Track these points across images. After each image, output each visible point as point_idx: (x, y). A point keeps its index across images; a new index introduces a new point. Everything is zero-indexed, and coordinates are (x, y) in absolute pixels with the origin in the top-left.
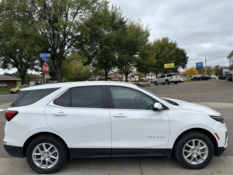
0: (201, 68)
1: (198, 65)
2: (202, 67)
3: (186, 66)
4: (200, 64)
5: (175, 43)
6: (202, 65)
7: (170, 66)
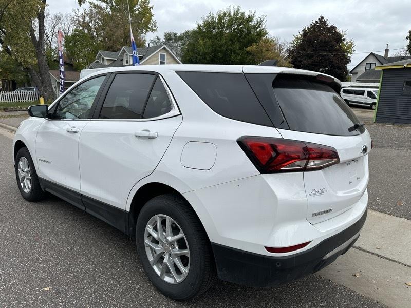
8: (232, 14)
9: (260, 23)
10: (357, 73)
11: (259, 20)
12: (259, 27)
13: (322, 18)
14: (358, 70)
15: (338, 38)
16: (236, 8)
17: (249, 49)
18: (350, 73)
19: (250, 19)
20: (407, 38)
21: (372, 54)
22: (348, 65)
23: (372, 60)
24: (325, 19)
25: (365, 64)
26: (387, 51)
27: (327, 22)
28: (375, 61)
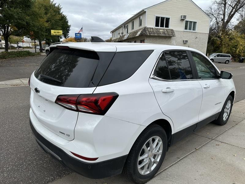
0: (80, 40)
1: (77, 36)
2: (81, 38)
3: (68, 35)
4: (79, 35)
5: (59, 6)
6: (81, 36)
7: (58, 33)
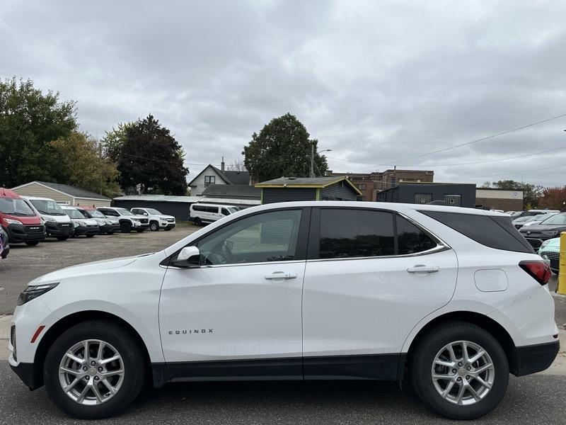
8: (18, 89)
9: (66, 110)
10: (196, 186)
11: (66, 106)
12: (65, 115)
13: (151, 117)
14: (196, 183)
15: (173, 145)
16: (25, 81)
17: (53, 143)
18: (189, 185)
19: (51, 101)
20: (243, 153)
21: (210, 166)
22: (186, 176)
23: (210, 173)
24: (155, 119)
25: (203, 176)
26: (223, 164)
27: (159, 123)
28: (214, 174)
